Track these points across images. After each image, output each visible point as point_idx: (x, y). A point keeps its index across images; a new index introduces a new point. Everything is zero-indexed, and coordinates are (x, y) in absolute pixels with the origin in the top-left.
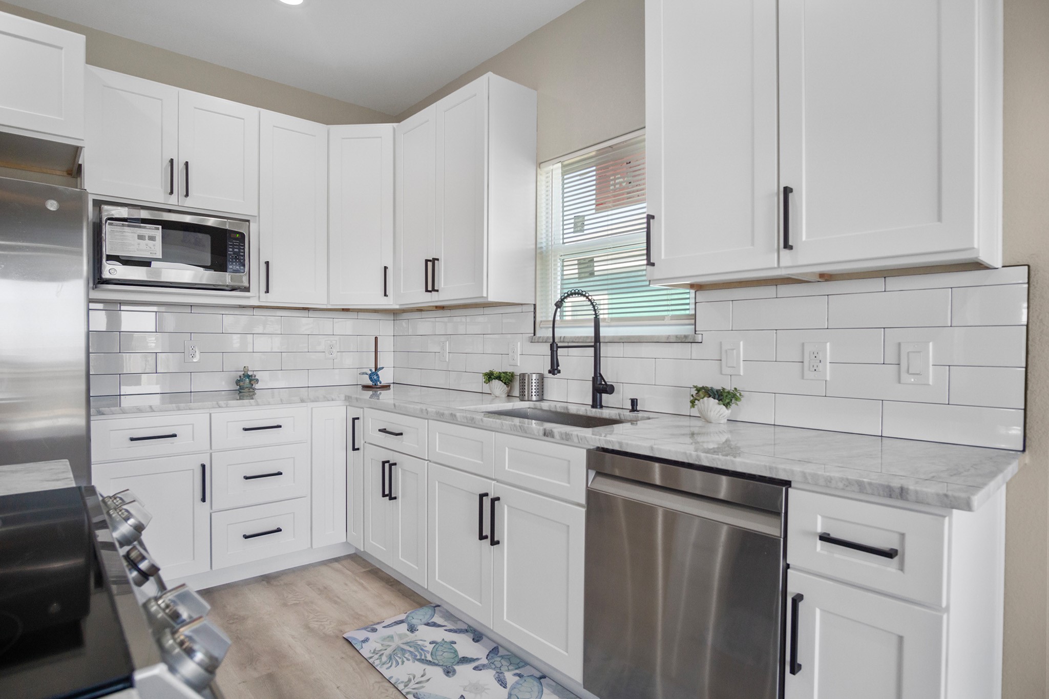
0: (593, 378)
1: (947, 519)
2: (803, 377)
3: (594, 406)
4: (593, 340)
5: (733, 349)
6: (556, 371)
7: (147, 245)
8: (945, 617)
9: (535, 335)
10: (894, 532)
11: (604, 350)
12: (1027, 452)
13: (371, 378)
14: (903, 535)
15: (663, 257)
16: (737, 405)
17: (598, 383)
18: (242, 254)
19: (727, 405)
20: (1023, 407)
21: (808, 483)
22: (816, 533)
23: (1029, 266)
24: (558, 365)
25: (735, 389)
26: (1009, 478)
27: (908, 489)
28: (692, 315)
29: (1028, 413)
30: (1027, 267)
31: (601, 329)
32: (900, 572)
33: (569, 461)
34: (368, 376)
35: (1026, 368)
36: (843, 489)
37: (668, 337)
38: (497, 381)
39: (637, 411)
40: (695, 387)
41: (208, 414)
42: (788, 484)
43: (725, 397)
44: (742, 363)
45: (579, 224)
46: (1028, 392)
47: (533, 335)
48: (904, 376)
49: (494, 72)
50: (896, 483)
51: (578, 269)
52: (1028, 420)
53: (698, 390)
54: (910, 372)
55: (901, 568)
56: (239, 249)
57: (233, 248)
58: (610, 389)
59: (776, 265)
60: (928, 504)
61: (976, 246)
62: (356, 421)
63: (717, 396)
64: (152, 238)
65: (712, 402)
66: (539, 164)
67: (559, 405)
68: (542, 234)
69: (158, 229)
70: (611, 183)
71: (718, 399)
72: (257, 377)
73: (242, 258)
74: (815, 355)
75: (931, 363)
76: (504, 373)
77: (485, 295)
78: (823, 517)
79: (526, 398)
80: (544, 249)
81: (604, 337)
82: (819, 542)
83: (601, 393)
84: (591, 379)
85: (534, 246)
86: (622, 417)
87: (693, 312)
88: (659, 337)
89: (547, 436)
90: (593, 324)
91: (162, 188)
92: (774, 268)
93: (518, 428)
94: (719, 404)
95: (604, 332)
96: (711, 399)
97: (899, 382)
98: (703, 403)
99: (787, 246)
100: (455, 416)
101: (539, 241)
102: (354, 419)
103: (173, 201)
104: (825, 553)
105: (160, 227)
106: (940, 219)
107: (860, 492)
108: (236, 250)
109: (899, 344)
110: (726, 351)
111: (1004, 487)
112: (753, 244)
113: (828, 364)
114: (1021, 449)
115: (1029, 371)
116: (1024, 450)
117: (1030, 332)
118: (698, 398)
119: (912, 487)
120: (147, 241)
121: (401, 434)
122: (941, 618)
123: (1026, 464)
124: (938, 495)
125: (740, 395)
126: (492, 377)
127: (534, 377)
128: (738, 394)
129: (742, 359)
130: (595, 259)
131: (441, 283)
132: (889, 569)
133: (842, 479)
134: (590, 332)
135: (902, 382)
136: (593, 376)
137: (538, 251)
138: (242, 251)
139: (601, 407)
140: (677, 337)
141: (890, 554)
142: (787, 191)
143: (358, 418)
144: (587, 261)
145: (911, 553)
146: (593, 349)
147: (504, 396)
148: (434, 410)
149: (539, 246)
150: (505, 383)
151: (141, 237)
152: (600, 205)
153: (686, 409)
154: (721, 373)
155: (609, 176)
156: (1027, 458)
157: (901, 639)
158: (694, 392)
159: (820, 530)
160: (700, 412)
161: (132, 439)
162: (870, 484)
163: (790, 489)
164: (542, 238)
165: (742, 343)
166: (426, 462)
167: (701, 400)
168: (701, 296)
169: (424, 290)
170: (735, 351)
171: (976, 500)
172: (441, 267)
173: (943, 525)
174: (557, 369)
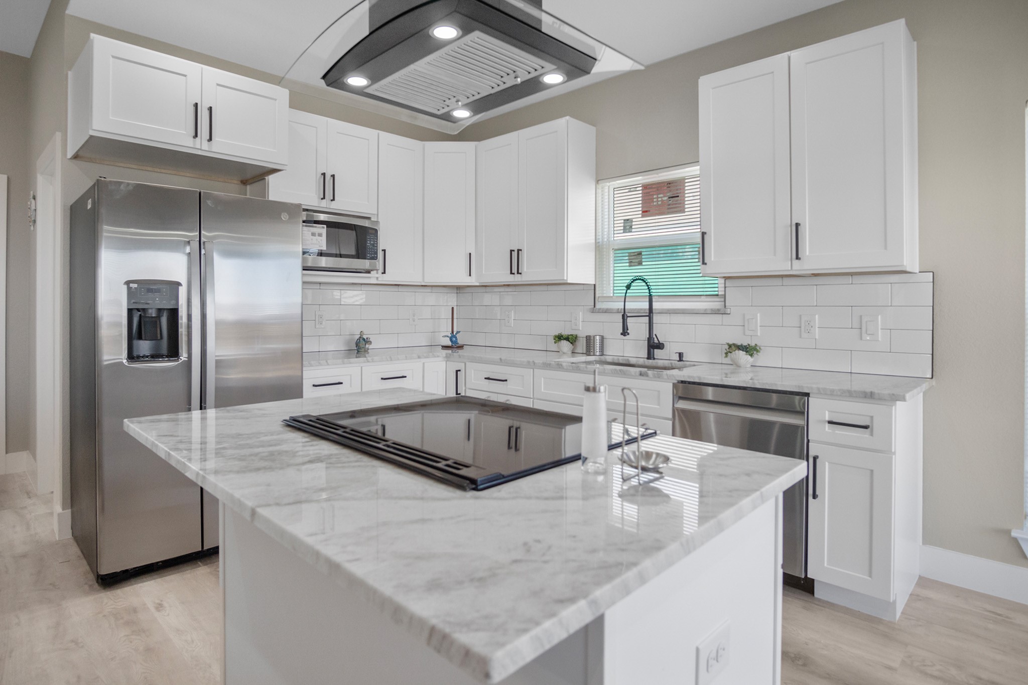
0: (648, 338)
1: (894, 407)
2: (800, 337)
3: (649, 358)
4: (648, 312)
5: (753, 319)
6: (626, 334)
7: (317, 240)
8: (894, 456)
9: (594, 307)
10: (868, 416)
11: (656, 318)
12: (934, 378)
13: (451, 340)
14: (872, 417)
15: (713, 259)
16: (758, 355)
17: (652, 342)
18: (376, 245)
19: (751, 355)
20: (931, 353)
21: (821, 394)
22: (826, 421)
23: (933, 273)
24: (628, 330)
25: (756, 345)
26: (924, 390)
27: (874, 393)
28: (722, 295)
29: (934, 356)
30: (932, 273)
31: (654, 304)
32: (871, 437)
33: (659, 391)
34: (449, 339)
35: (933, 331)
36: (840, 396)
37: (706, 310)
38: (565, 341)
39: (682, 361)
40: (728, 344)
41: (360, 367)
42: (807, 395)
43: (749, 350)
44: (759, 328)
45: (628, 226)
46: (934, 344)
47: (593, 307)
48: (864, 335)
49: (571, 116)
50: (868, 390)
51: (629, 259)
52: (934, 360)
53: (730, 346)
54: (868, 333)
55: (872, 434)
56: (374, 241)
57: (370, 241)
58: (660, 346)
59: (790, 269)
60: (885, 400)
61: (905, 264)
62: (458, 372)
63: (745, 350)
64: (320, 235)
65: (742, 353)
66: (598, 181)
67: (620, 358)
68: (599, 232)
69: (323, 228)
70: (655, 200)
71: (745, 351)
72: (371, 340)
73: (376, 248)
74: (809, 322)
75: (880, 328)
76: (571, 335)
77: (565, 278)
78: (829, 411)
79: (592, 354)
80: (601, 243)
81: (655, 309)
82: (827, 425)
83: (654, 349)
84: (647, 339)
85: (594, 241)
86: (674, 365)
87: (723, 293)
88: (698, 310)
89: (643, 376)
90: (648, 300)
91: (316, 194)
92: (788, 270)
93: (619, 371)
94: (746, 355)
95: (656, 305)
96: (741, 352)
97: (861, 339)
98: (735, 354)
99: (797, 258)
100: (561, 365)
101: (597, 237)
102: (457, 371)
103: (324, 205)
104: (830, 431)
105: (325, 226)
106: (886, 248)
107: (850, 396)
108: (372, 242)
109: (861, 316)
110: (748, 320)
111: (921, 394)
112: (775, 255)
113: (817, 329)
114: (931, 377)
115: (934, 333)
116: (932, 378)
117: (935, 310)
118: (731, 351)
119: (876, 391)
120: (317, 237)
121: (506, 380)
122: (892, 458)
123: (933, 386)
124: (889, 394)
125: (760, 348)
126: (562, 338)
127: (598, 338)
128: (758, 348)
129: (759, 325)
130: (643, 253)
131: (524, 268)
132: (865, 436)
133: (840, 390)
134: (646, 305)
135: (863, 339)
136: (648, 336)
137: (597, 245)
138: (376, 243)
139: (654, 359)
140: (712, 310)
141: (866, 427)
142: (797, 225)
143: (460, 371)
144: (636, 254)
145: (876, 426)
146: (648, 318)
147: (570, 352)
148: (541, 362)
149: (597, 241)
150: (571, 343)
151: (313, 234)
152: (645, 213)
153: (721, 359)
154: (744, 334)
155: (653, 195)
156: (934, 382)
157: (872, 471)
158: (727, 347)
159: (827, 419)
160: (732, 360)
161: (314, 386)
162: (855, 391)
163: (809, 398)
164: (599, 236)
165: (759, 315)
166: (532, 400)
167: (734, 352)
168: (728, 283)
169: (509, 272)
170: (754, 320)
171: (908, 396)
172: (524, 256)
173: (892, 410)
174: (627, 332)
